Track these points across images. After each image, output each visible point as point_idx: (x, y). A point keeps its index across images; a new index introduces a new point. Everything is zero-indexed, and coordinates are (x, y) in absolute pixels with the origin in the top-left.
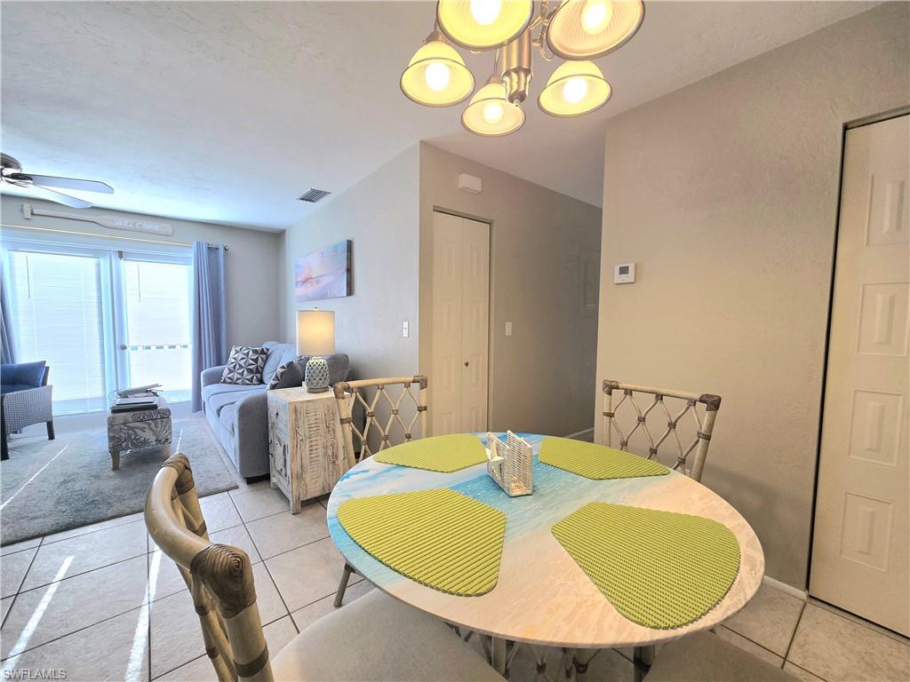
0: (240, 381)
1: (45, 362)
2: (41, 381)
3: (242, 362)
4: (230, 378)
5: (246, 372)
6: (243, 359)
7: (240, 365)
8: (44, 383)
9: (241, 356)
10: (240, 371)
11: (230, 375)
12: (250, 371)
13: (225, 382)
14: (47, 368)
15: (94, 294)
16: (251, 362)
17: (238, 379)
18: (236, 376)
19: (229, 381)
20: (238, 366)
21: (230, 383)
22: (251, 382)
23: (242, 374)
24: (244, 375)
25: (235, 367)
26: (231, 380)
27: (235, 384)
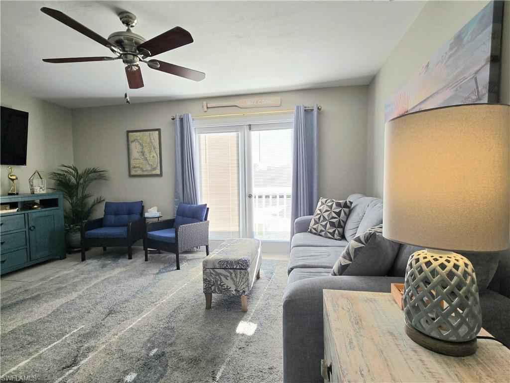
0: (323, 233)
1: (206, 204)
2: (204, 217)
4: (315, 229)
5: (328, 225)
6: (327, 211)
7: (324, 217)
8: (206, 219)
10: (324, 223)
11: (315, 227)
12: (332, 224)
13: (311, 232)
14: (208, 209)
15: (235, 158)
16: (334, 215)
17: (322, 231)
18: (320, 228)
19: (314, 231)
21: (315, 234)
22: (334, 236)
23: (325, 226)
24: (327, 228)
25: (319, 218)
26: (316, 231)
27: (320, 235)
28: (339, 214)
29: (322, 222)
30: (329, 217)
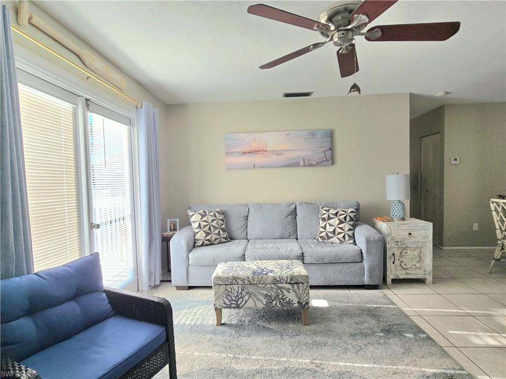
0: (217, 241)
3: (214, 223)
4: (208, 240)
5: (221, 232)
6: (213, 221)
7: (213, 226)
9: (210, 219)
10: (217, 231)
11: (208, 238)
12: (223, 230)
13: (202, 245)
17: (216, 239)
19: (207, 242)
20: (212, 228)
21: (207, 245)
22: (227, 239)
23: (219, 234)
24: (221, 235)
25: (210, 229)
26: (211, 242)
27: (213, 244)
28: (222, 220)
29: (214, 231)
30: (218, 225)
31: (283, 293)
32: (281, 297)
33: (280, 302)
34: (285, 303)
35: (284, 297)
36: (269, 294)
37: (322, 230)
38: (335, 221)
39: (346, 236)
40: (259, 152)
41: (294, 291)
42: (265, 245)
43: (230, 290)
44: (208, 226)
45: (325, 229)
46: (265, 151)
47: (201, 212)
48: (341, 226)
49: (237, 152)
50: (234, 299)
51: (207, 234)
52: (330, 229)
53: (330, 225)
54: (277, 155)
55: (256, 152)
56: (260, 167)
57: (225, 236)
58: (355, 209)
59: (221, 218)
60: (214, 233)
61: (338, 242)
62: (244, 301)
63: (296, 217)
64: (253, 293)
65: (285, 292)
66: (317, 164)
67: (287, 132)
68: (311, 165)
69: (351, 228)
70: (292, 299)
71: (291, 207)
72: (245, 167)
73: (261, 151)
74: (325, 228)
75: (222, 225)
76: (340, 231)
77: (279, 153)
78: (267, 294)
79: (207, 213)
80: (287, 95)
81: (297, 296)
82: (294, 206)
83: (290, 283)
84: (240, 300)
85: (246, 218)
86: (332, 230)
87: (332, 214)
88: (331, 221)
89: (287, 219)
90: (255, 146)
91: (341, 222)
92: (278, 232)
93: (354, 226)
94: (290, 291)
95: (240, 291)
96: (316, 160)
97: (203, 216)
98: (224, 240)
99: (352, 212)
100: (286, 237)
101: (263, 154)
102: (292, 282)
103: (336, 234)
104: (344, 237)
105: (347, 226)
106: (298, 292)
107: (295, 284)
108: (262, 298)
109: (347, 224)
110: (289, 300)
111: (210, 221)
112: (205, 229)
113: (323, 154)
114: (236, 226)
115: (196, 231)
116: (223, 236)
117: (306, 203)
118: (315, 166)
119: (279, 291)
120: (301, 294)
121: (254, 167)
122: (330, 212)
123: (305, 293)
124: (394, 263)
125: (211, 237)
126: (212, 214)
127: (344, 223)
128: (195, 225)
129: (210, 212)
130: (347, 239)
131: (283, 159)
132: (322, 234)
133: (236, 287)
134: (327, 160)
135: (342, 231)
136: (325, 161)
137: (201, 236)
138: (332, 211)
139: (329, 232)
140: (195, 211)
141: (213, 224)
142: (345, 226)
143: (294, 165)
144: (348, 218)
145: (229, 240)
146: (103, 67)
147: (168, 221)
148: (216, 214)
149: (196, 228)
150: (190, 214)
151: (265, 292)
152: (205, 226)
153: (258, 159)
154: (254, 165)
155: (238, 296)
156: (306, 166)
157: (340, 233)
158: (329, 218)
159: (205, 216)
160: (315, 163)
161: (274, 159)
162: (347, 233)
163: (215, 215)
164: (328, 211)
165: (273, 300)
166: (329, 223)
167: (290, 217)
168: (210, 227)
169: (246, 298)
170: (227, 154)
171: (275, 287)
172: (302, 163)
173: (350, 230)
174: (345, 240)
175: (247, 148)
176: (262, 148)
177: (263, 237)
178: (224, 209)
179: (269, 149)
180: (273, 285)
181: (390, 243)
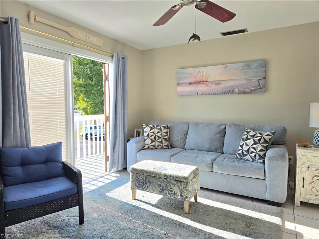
0: (160, 147)
3: (159, 134)
5: (163, 141)
6: (158, 132)
7: (158, 136)
10: (160, 140)
11: (152, 144)
12: (166, 140)
13: (148, 148)
16: (165, 134)
17: (159, 146)
19: (152, 147)
20: (157, 138)
21: (152, 149)
22: (168, 147)
24: (163, 143)
25: (155, 138)
26: (154, 147)
27: (157, 149)
28: (166, 133)
29: (157, 140)
30: (162, 136)
31: (170, 186)
32: (169, 188)
33: (169, 192)
34: (172, 193)
35: (171, 189)
36: (162, 185)
37: (240, 148)
38: (251, 142)
39: (257, 155)
40: (201, 83)
41: (178, 186)
42: (190, 154)
43: (139, 177)
44: (154, 136)
45: (242, 148)
46: (207, 81)
47: (151, 126)
48: (254, 146)
49: (186, 83)
50: (141, 183)
51: (153, 141)
52: (246, 148)
53: (247, 145)
54: (216, 84)
55: (199, 82)
56: (202, 95)
57: (166, 144)
58: (271, 133)
59: (165, 131)
60: (158, 141)
61: (251, 159)
62: (147, 187)
63: (224, 136)
64: (152, 182)
65: (172, 186)
66: (250, 92)
67: (225, 65)
68: (245, 93)
69: (263, 149)
70: (176, 192)
71: (221, 127)
72: (190, 95)
73: (204, 82)
74: (242, 146)
75: (165, 136)
76: (253, 150)
77: (217, 83)
78: (160, 185)
79: (155, 126)
80: (225, 34)
81: (180, 190)
82: (223, 127)
83: (175, 180)
84: (145, 185)
85: (186, 133)
86: (246, 149)
87: (250, 136)
88: (247, 142)
89: (216, 136)
90: (199, 78)
91: (255, 143)
92: (207, 146)
93: (267, 148)
94: (175, 186)
95: (145, 179)
96: (250, 88)
97: (152, 129)
98: (165, 147)
99: (268, 135)
100: (213, 151)
101: (205, 84)
102: (177, 179)
103: (250, 153)
104: (255, 156)
105: (259, 147)
106: (180, 187)
107: (179, 181)
108: (157, 187)
109: (260, 145)
110: (175, 192)
111: (156, 132)
112: (152, 137)
113: (257, 82)
114: (177, 138)
115: (146, 138)
116: (165, 144)
117: (235, 125)
118: (248, 93)
119: (168, 184)
120: (183, 189)
121: (198, 94)
122: (250, 134)
123: (185, 189)
124: (303, 187)
125: (155, 143)
126: (159, 128)
127: (258, 144)
128: (146, 134)
129: (158, 126)
130: (257, 158)
131: (221, 87)
132: (240, 152)
133: (142, 176)
134: (261, 88)
135: (254, 151)
136: (258, 89)
137: (148, 141)
138: (252, 133)
139: (245, 150)
140: (147, 125)
141: (157, 135)
142: (257, 147)
143: (230, 92)
144: (262, 140)
145: (169, 147)
146: (84, 35)
147: (136, 130)
148: (162, 128)
149: (146, 137)
150: (144, 126)
151: (159, 183)
152: (152, 136)
153: (201, 88)
154: (198, 93)
155: (143, 182)
156: (241, 93)
157: (252, 152)
158: (247, 139)
159: (153, 129)
160: (249, 90)
161: (214, 88)
162: (258, 152)
163: (160, 129)
164: (248, 132)
165: (164, 190)
166: (246, 143)
167: (218, 135)
168: (155, 136)
169: (148, 184)
170: (178, 84)
171: (165, 181)
172: (237, 91)
173: (261, 150)
174: (256, 159)
175: (192, 80)
176: (204, 79)
177: (195, 149)
178: (170, 125)
179: (209, 80)
180: (164, 180)
181: (301, 167)
